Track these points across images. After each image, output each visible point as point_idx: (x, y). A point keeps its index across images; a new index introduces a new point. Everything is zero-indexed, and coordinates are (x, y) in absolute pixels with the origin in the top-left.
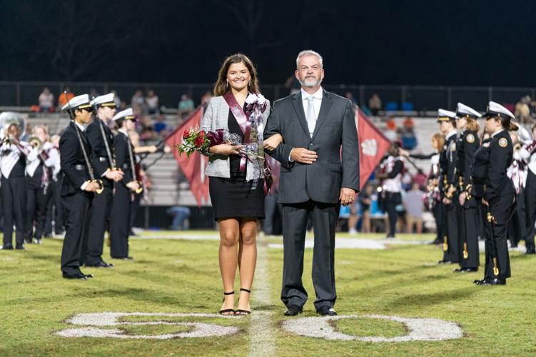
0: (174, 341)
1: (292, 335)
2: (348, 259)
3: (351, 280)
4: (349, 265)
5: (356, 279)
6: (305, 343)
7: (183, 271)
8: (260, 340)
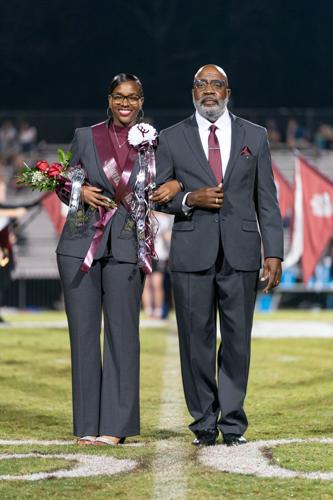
0: (48, 483)
1: (210, 471)
2: (292, 354)
3: (293, 385)
4: (292, 363)
5: (302, 383)
6: (227, 483)
8: (167, 479)
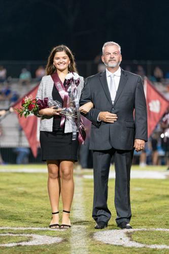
0: (17, 248)
1: (100, 243)
2: (140, 187)
3: (142, 202)
4: (140, 191)
5: (146, 201)
6: (109, 250)
7: (24, 196)
8: (78, 247)
